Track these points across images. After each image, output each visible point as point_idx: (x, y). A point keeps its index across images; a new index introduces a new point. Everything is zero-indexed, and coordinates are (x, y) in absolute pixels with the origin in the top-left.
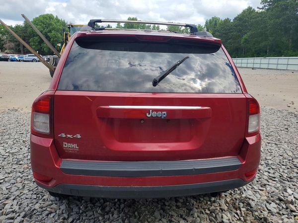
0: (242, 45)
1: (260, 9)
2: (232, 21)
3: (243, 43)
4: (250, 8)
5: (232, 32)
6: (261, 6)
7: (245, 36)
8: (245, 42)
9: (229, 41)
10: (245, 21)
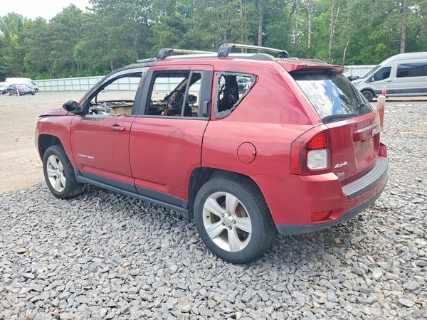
0: (76, 59)
1: (91, 10)
2: (48, 22)
3: (77, 56)
4: (73, 7)
5: (55, 40)
6: (91, 6)
7: (77, 47)
8: (80, 54)
9: (52, 52)
10: (73, 25)
